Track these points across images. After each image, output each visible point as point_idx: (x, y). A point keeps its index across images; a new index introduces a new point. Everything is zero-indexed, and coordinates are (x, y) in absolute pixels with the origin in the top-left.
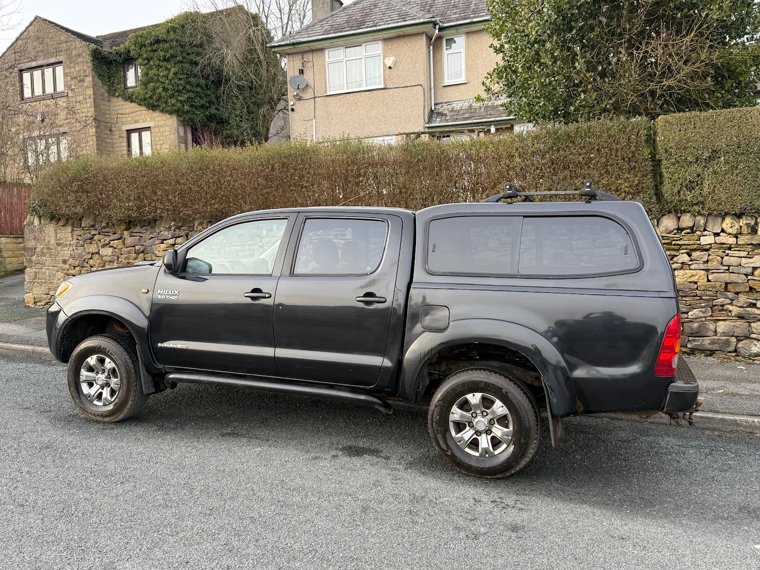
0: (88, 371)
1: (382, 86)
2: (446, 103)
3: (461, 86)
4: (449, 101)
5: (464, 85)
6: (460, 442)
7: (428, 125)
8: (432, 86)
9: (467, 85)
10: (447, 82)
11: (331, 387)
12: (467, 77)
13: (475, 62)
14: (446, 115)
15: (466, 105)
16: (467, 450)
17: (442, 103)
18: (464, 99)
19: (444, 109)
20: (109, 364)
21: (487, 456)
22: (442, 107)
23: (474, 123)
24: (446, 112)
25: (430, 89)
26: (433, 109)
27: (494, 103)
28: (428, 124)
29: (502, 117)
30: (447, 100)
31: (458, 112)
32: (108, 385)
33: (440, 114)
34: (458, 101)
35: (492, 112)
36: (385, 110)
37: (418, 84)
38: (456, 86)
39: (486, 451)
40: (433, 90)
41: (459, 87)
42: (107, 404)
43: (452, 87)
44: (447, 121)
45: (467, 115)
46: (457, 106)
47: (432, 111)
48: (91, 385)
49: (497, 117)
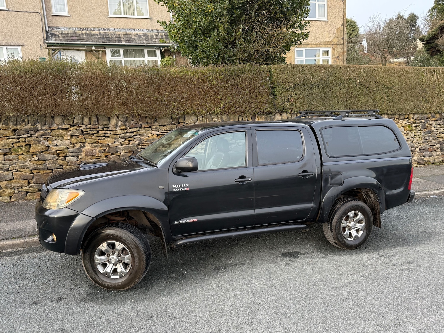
0: (99, 256)
1: (5, 8)
2: (55, 27)
3: (65, 17)
4: (58, 26)
5: (68, 17)
6: (345, 236)
7: (47, 42)
8: (45, 14)
9: (70, 17)
10: (55, 13)
11: (283, 225)
12: (69, 12)
13: (74, 3)
14: (58, 36)
15: (71, 31)
16: (348, 239)
17: (52, 27)
18: (69, 26)
19: (55, 31)
20: (119, 246)
21: (356, 239)
22: (53, 29)
23: (81, 44)
24: (57, 34)
25: (44, 16)
26: (47, 30)
27: (91, 32)
28: (46, 40)
29: (100, 42)
30: (56, 26)
31: (67, 35)
32: (120, 261)
33: (53, 35)
34: (64, 27)
35: (92, 38)
36: (10, 27)
37: (36, 11)
38: (62, 17)
39: (356, 237)
40: (46, 17)
41: (64, 18)
42: (124, 275)
43: (59, 17)
44: (61, 40)
45: (74, 38)
46: (66, 31)
47: (46, 32)
48: (105, 265)
49: (96, 42)
